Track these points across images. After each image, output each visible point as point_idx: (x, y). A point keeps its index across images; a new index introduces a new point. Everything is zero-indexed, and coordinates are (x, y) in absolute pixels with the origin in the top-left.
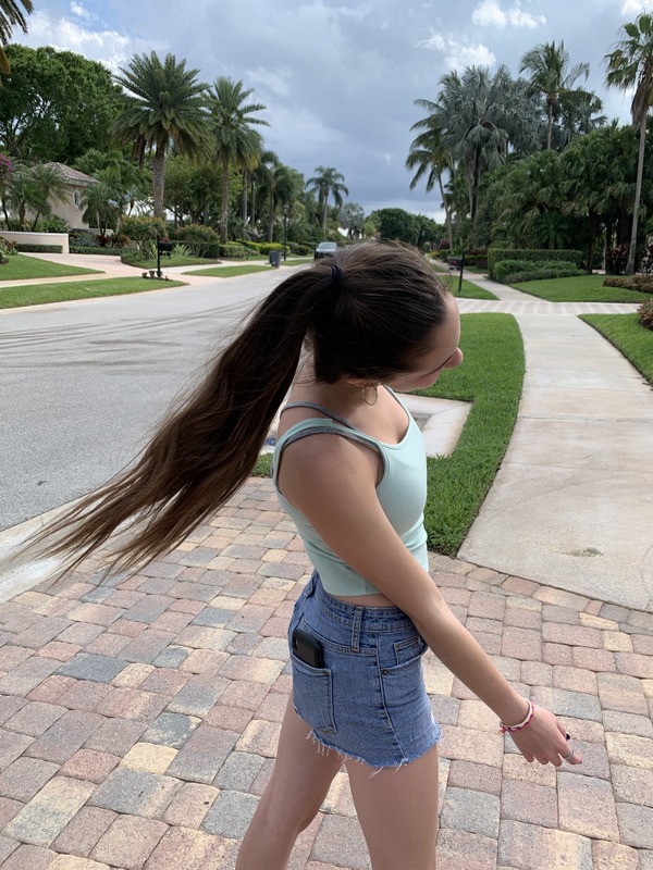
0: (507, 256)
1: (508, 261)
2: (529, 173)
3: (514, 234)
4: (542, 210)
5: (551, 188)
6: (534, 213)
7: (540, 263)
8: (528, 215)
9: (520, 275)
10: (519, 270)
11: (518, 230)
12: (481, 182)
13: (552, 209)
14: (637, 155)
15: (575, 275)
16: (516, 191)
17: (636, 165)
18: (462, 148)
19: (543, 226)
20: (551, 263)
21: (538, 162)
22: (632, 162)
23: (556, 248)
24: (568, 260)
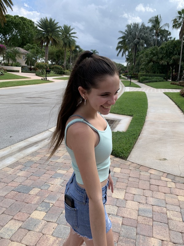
0: (144, 75)
1: (144, 77)
2: (150, 52)
3: (146, 69)
4: (154, 63)
5: (157, 57)
6: (152, 63)
7: (153, 78)
8: (150, 64)
9: (147, 81)
10: (147, 79)
11: (147, 68)
12: (137, 55)
13: (157, 63)
14: (181, 48)
15: (163, 81)
16: (147, 57)
18: (132, 45)
19: (154, 67)
20: (156, 78)
21: (153, 49)
22: (179, 49)
23: (157, 73)
24: (161, 77)
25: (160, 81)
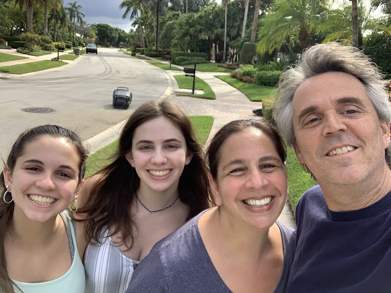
0: (180, 55)
1: (181, 57)
2: (185, 22)
3: (181, 46)
4: (191, 36)
5: (194, 28)
6: (188, 38)
7: (192, 58)
8: (186, 38)
9: (186, 62)
10: (185, 60)
11: (182, 44)
13: (195, 36)
14: (224, 18)
15: (206, 63)
16: (181, 29)
17: (224, 21)
19: (192, 44)
20: (196, 58)
21: (189, 17)
22: (223, 21)
23: (197, 52)
24: (202, 57)
25: (203, 63)
